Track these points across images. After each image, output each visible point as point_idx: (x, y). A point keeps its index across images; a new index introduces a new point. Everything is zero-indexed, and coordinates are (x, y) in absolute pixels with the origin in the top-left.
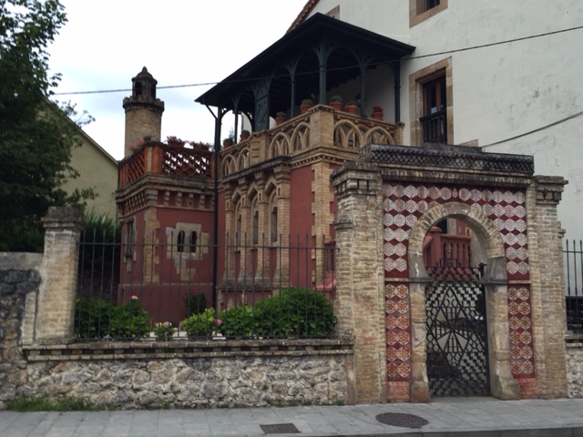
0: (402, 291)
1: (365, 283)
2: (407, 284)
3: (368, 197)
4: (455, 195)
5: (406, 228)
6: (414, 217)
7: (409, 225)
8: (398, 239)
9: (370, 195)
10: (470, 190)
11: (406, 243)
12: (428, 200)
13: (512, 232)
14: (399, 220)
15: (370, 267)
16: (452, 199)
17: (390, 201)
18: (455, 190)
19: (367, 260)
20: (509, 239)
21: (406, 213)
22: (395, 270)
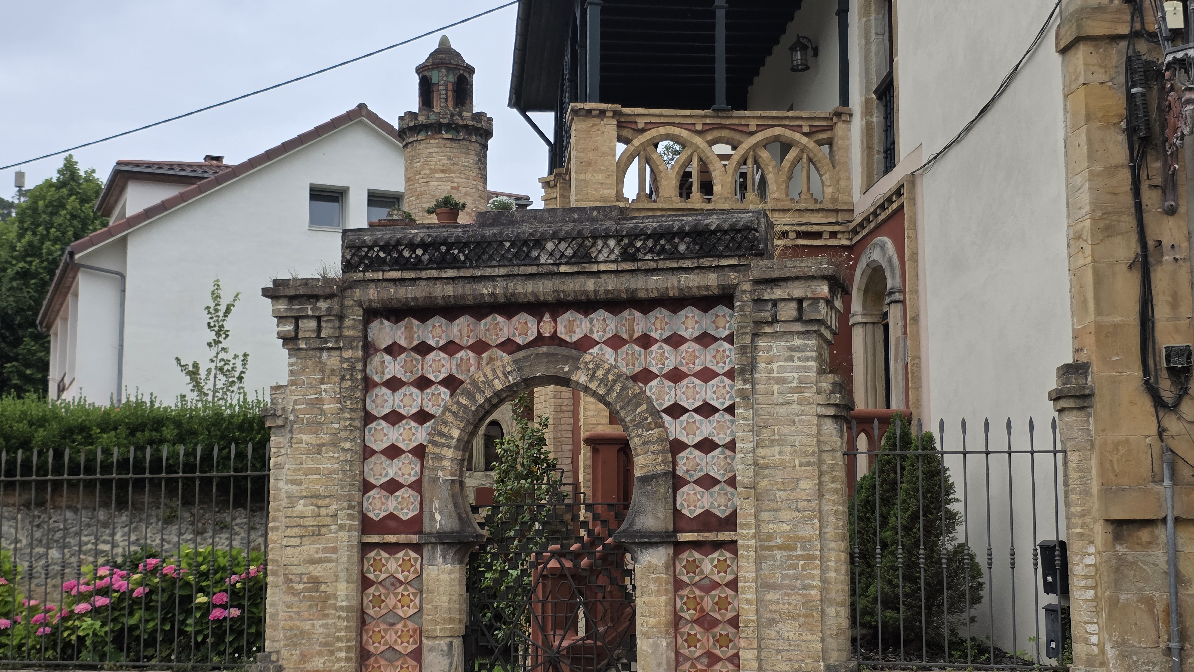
0: (404, 564)
1: (311, 549)
2: (417, 548)
3: (325, 354)
4: (547, 329)
5: (422, 417)
6: (443, 389)
7: (430, 409)
8: (401, 445)
9: (329, 349)
10: (586, 314)
11: (419, 452)
12: (480, 347)
13: (697, 410)
14: (407, 401)
15: (323, 511)
16: (540, 339)
17: (387, 358)
18: (547, 317)
19: (318, 497)
20: (688, 429)
21: (423, 383)
22: (391, 516)
